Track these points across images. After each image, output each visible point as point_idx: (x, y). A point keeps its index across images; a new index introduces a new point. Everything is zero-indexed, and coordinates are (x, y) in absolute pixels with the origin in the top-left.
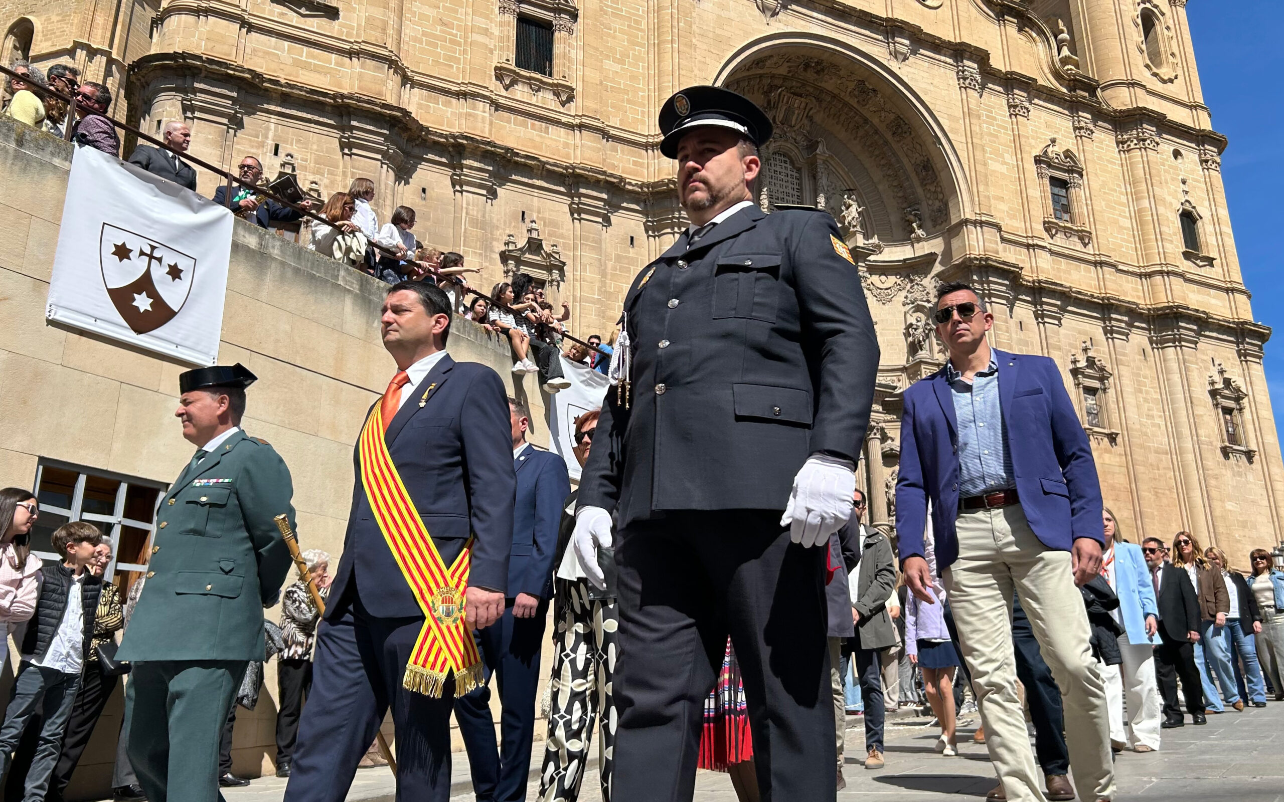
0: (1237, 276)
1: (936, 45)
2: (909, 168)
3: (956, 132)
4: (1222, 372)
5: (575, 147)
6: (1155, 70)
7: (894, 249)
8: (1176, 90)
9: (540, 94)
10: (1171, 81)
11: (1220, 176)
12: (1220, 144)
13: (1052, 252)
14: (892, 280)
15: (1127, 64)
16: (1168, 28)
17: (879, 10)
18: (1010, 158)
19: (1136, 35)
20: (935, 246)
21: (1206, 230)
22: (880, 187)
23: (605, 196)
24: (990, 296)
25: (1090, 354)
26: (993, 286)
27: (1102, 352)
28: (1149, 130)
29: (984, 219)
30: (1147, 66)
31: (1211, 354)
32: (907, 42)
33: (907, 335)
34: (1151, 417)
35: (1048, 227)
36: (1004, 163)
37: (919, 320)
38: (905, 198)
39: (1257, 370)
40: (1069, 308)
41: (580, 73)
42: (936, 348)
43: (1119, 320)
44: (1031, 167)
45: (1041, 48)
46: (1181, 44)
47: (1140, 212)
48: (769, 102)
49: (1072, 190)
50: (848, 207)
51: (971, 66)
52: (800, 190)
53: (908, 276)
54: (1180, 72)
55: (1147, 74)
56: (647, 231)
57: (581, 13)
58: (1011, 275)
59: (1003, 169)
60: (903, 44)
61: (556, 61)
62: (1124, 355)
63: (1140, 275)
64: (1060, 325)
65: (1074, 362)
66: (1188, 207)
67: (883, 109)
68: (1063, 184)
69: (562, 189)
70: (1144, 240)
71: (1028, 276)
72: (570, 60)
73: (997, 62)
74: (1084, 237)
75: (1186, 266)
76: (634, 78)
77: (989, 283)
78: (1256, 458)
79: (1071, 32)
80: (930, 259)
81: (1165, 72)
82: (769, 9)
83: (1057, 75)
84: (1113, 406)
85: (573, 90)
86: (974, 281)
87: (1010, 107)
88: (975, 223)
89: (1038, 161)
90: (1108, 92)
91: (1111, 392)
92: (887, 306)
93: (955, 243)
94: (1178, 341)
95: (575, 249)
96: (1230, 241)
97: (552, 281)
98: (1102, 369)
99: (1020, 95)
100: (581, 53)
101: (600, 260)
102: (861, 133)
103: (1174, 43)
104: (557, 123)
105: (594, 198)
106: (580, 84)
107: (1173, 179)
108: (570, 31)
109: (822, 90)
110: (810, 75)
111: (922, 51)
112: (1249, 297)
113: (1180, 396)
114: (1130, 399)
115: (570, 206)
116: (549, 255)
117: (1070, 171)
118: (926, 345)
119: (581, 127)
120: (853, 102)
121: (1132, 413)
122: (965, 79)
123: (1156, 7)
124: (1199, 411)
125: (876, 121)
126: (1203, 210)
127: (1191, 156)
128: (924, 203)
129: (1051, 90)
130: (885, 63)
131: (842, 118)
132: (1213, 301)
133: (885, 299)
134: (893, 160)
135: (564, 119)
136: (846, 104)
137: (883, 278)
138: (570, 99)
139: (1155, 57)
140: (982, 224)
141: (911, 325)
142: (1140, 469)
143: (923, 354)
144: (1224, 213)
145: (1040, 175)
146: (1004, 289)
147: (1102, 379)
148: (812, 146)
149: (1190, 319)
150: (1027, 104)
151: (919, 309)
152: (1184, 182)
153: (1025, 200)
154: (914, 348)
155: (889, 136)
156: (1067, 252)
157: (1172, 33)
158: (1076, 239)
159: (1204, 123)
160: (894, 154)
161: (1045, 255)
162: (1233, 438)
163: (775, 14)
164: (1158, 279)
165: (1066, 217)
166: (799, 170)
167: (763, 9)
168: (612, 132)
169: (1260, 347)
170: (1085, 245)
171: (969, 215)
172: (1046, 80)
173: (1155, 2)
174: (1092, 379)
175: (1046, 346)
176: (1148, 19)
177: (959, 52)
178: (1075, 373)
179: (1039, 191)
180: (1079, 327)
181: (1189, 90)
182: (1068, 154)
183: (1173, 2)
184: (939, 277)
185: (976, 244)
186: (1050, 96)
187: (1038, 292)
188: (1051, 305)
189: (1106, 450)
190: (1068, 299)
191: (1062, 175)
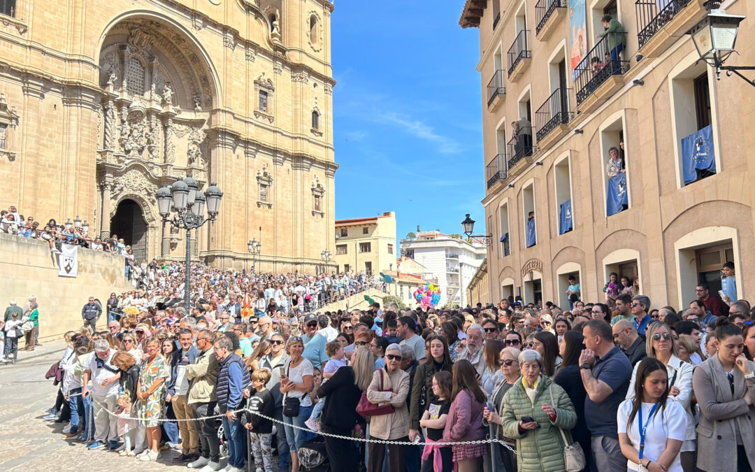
0: (331, 142)
1: (215, 25)
2: (198, 77)
3: (219, 67)
4: (317, 181)
5: (27, 57)
6: (312, 45)
7: (186, 113)
8: (319, 56)
9: (9, 27)
10: (318, 51)
11: (331, 97)
12: (333, 83)
13: (256, 125)
14: (184, 127)
15: (301, 41)
16: (321, 26)
17: (189, 4)
18: (243, 80)
19: (307, 27)
20: (204, 116)
21: (321, 120)
22: (183, 82)
23: (42, 84)
24: (225, 144)
25: (266, 171)
26: (227, 141)
27: (270, 171)
28: (305, 74)
29: (227, 109)
30: (309, 43)
31: (315, 173)
32: (201, 22)
33: (189, 154)
34: (287, 197)
35: (256, 114)
36: (240, 82)
37: (195, 148)
38: (195, 91)
39: (332, 181)
40: (260, 151)
41: (31, 18)
42: (200, 162)
43: (280, 157)
44: (252, 85)
45: (264, 29)
46: (325, 34)
47: (296, 110)
48: (131, 34)
49: (268, 97)
50: (166, 91)
51: (230, 36)
52: (144, 78)
53: (191, 127)
54: (323, 47)
55: (309, 46)
56: (63, 102)
58: (236, 138)
59: (240, 85)
60: (199, 22)
61: (18, 10)
62: (279, 171)
63: (292, 137)
64: (255, 157)
65: (259, 174)
66: (316, 110)
67: (187, 48)
68: (266, 94)
69: (19, 79)
70: (295, 123)
71: (243, 137)
72: (26, 10)
73: (243, 35)
74: (271, 119)
75: (311, 135)
76: (60, 23)
77: (225, 139)
78: (325, 216)
79: (280, 22)
80: (202, 122)
81: (316, 46)
83: (270, 43)
84: (272, 192)
85: (26, 27)
86: (219, 138)
87: (246, 55)
88: (223, 111)
89: (255, 82)
90: (291, 52)
91: (272, 187)
92: (181, 139)
93: (214, 117)
94: (302, 167)
95: (24, 109)
96: (331, 126)
97: (12, 125)
98: (269, 177)
99: (251, 51)
100: (32, 7)
101: (38, 116)
102: (176, 56)
103: (323, 33)
104: (18, 43)
105: (36, 85)
106: (31, 23)
107: (312, 97)
109: (159, 33)
110: (153, 26)
111: (208, 26)
112: (334, 150)
113: (299, 190)
114: (279, 190)
115: (23, 87)
116: (11, 113)
117: (269, 88)
118: (196, 160)
119: (30, 47)
120: (174, 42)
121: (279, 196)
122: (227, 42)
123: (317, 15)
124: (306, 196)
125: (184, 52)
126: (322, 112)
127: (321, 85)
128: (202, 95)
129: (266, 50)
130: (190, 30)
131: (168, 47)
132: (320, 151)
133: (180, 135)
134: (190, 71)
135: (21, 42)
136: (170, 42)
137: (180, 126)
138: (25, 31)
139: (313, 38)
140: (226, 112)
141: (190, 150)
142: (279, 219)
143: (194, 165)
144: (330, 114)
145: (256, 89)
146: (231, 142)
147: (269, 181)
148: (152, 58)
149: (308, 159)
150: (254, 56)
151: (195, 143)
152: (316, 98)
153: (247, 101)
154: (191, 161)
155: (189, 61)
156: (262, 125)
157: (322, 29)
158: (267, 119)
159: (329, 74)
160: (191, 69)
161: (253, 126)
162: (317, 207)
164: (298, 140)
165: (264, 108)
166: (144, 68)
168: (47, 51)
169: (334, 172)
170: (271, 122)
171: (221, 107)
172: (265, 45)
173: (317, 13)
174: (265, 181)
175: (248, 166)
176: (313, 21)
177: (225, 29)
178: (258, 178)
179: (254, 96)
180: (263, 159)
181: (325, 57)
182: (269, 80)
183: (325, 13)
184: (205, 131)
185: (222, 121)
186: (265, 52)
187: (247, 143)
188: (252, 149)
189: (266, 211)
190: (260, 147)
191: (265, 91)
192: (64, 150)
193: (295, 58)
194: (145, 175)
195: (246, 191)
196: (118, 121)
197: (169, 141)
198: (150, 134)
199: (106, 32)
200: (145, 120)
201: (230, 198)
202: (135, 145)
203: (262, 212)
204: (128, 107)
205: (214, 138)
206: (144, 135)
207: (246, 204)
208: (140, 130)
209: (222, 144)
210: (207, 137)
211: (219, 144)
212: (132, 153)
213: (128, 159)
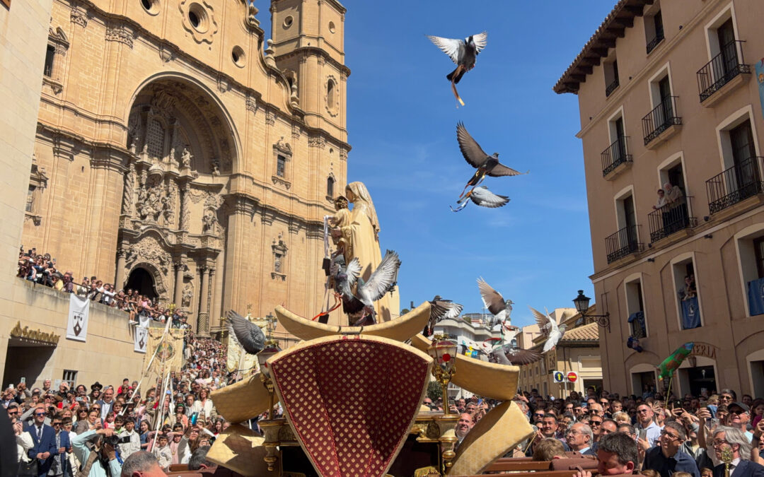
1: (239, 87)
2: (217, 141)
3: (242, 129)
5: (60, 117)
6: (329, 110)
7: (203, 177)
8: (336, 120)
9: (45, 87)
10: (335, 116)
11: (346, 163)
12: (348, 149)
13: (273, 191)
14: (200, 192)
15: (318, 105)
16: (338, 90)
17: (216, 67)
18: (262, 144)
19: (324, 92)
21: (336, 186)
22: (202, 145)
23: (73, 146)
24: (244, 211)
25: (281, 239)
26: (246, 207)
27: (285, 239)
28: (322, 139)
29: (247, 174)
30: (326, 108)
32: (226, 84)
33: (204, 220)
34: (300, 268)
35: (274, 179)
36: (260, 146)
37: (211, 214)
38: (213, 154)
40: (277, 218)
41: (66, 78)
42: (216, 229)
43: (295, 225)
44: (271, 150)
45: (284, 92)
46: (342, 99)
47: (312, 175)
48: (155, 95)
49: (286, 162)
50: (185, 154)
51: (253, 100)
52: (163, 140)
53: (208, 192)
54: (339, 113)
55: (326, 111)
56: (91, 165)
57: (70, 46)
58: (254, 203)
59: (259, 149)
60: (224, 85)
61: (55, 70)
62: (295, 240)
63: (307, 204)
64: (271, 225)
65: (274, 242)
66: (332, 176)
67: (209, 111)
68: (284, 159)
69: (51, 139)
70: (312, 189)
71: (262, 203)
72: (62, 70)
73: (264, 98)
74: (288, 185)
75: (326, 203)
76: (94, 84)
77: (245, 205)
79: (298, 86)
80: (219, 187)
81: (333, 111)
82: (165, 58)
83: (289, 107)
84: (286, 262)
85: (61, 86)
86: (238, 204)
87: (266, 119)
88: (243, 176)
89: (274, 147)
90: (308, 117)
91: (286, 257)
92: (197, 204)
93: (233, 182)
94: (316, 236)
95: (53, 171)
97: (40, 187)
98: (285, 247)
99: (272, 115)
100: (68, 67)
101: (66, 178)
102: (197, 118)
103: (339, 98)
104: (52, 103)
105: (67, 147)
106: (66, 84)
107: (328, 162)
108: (64, 54)
109: (182, 95)
110: (178, 88)
111: (232, 89)
113: (313, 260)
114: (293, 260)
115: (53, 148)
116: (41, 174)
117: (287, 153)
118: (212, 227)
119: (64, 107)
120: (196, 104)
121: (293, 267)
122: (249, 106)
123: (335, 79)
124: (319, 267)
125: (205, 114)
126: (337, 178)
127: (337, 152)
128: (221, 159)
129: (285, 114)
130: (215, 92)
131: (189, 109)
133: (196, 201)
134: (210, 134)
135: (56, 102)
136: (192, 104)
137: (196, 190)
138: (60, 91)
139: (330, 102)
140: (246, 176)
141: (206, 217)
142: (292, 292)
143: (209, 232)
145: (274, 154)
146: (250, 208)
147: (284, 251)
148: (172, 120)
151: (211, 209)
152: (332, 164)
154: (206, 228)
155: (210, 123)
156: (279, 191)
157: (339, 93)
158: (284, 185)
159: (344, 139)
160: (211, 132)
161: (270, 192)
163: (167, 61)
164: (314, 207)
165: (282, 174)
166: (164, 130)
167: (163, 58)
168: (80, 111)
170: (288, 189)
171: (241, 171)
172: (284, 109)
173: (335, 77)
174: (280, 250)
175: (264, 234)
176: (330, 85)
177: (249, 92)
178: (274, 247)
179: (272, 161)
180: (279, 227)
181: (341, 122)
182: (287, 145)
183: (342, 78)
184: (223, 196)
185: (242, 186)
186: (284, 116)
187: (265, 210)
188: (269, 216)
189: (280, 283)
190: (276, 214)
191: (283, 155)
192: (88, 215)
193: (312, 122)
194: (159, 243)
195: (262, 260)
196: (136, 184)
197: (185, 207)
198: (167, 198)
199: (137, 93)
200: (162, 184)
201: (247, 268)
202: (151, 210)
203: (276, 285)
204: (147, 170)
205: (232, 204)
206: (160, 200)
207: (261, 275)
208: (158, 194)
209: (241, 211)
210: (225, 203)
211: (238, 210)
212: (148, 218)
213: (144, 225)
